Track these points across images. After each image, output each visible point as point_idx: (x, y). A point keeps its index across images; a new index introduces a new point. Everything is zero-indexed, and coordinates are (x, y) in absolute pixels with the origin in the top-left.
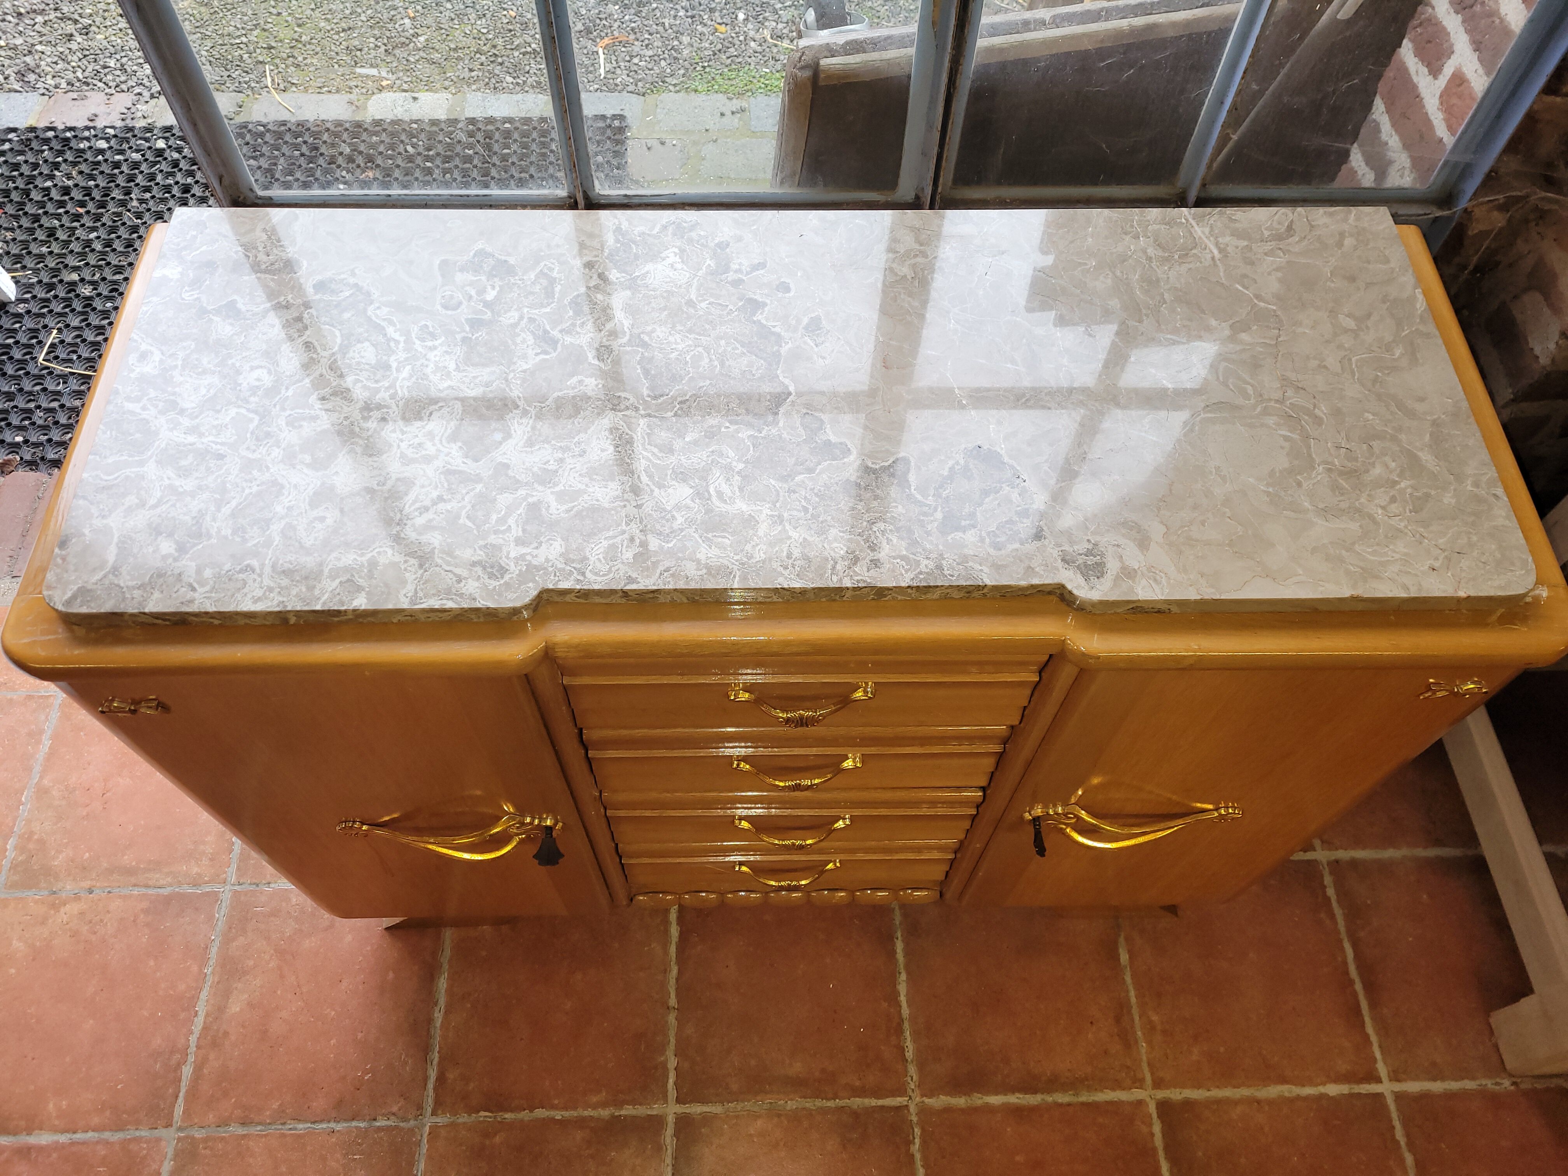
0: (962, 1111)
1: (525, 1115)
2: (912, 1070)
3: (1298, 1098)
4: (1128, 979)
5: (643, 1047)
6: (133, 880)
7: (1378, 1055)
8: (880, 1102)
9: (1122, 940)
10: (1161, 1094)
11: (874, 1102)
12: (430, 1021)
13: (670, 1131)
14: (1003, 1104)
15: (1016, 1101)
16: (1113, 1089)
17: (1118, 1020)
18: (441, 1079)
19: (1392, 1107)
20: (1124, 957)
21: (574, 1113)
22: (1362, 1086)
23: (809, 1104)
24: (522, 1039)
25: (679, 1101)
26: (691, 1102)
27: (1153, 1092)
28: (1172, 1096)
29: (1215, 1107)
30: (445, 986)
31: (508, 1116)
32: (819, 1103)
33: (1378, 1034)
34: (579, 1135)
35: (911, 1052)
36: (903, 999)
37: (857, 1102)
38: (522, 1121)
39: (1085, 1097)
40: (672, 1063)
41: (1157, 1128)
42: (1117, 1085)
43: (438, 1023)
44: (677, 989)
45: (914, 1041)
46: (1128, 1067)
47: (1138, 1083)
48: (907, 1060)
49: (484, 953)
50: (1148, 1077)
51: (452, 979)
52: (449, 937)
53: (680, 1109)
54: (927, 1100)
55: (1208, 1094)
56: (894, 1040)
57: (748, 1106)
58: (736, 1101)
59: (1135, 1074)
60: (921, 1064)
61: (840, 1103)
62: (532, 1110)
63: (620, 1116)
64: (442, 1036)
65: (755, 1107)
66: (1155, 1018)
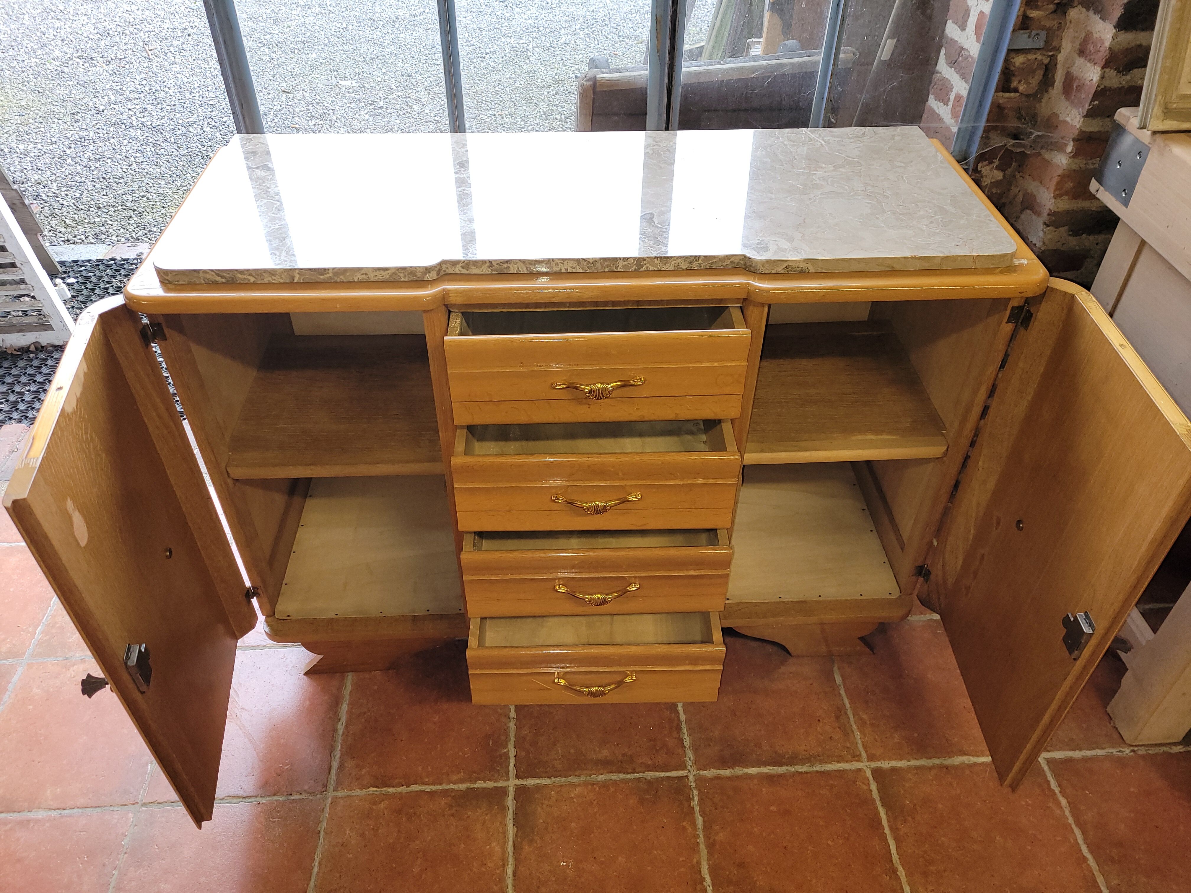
0: (729, 778)
1: (403, 789)
2: (690, 754)
4: (842, 692)
5: (491, 743)
8: (668, 774)
9: (836, 668)
10: (874, 765)
11: (663, 774)
12: (335, 730)
13: (511, 797)
14: (758, 773)
15: (768, 771)
16: (838, 762)
17: (837, 718)
18: (341, 767)
19: (1046, 768)
20: (838, 680)
21: (440, 787)
23: (614, 777)
24: (402, 740)
25: (517, 777)
26: (527, 777)
27: (868, 764)
28: (883, 766)
29: (915, 772)
30: (346, 709)
31: (391, 790)
32: (622, 776)
34: (443, 801)
35: (688, 741)
36: (680, 708)
37: (649, 775)
38: (401, 793)
39: (818, 768)
40: (512, 752)
41: (874, 787)
42: (841, 759)
43: (341, 732)
45: (689, 735)
46: (848, 748)
47: (857, 757)
48: (685, 747)
49: (376, 688)
50: (864, 754)
51: (352, 704)
52: (350, 679)
53: (519, 782)
54: (701, 772)
55: (909, 763)
56: (675, 735)
57: (569, 779)
58: (560, 776)
59: (854, 752)
60: (696, 749)
61: (638, 775)
62: (408, 786)
63: (474, 788)
64: (343, 740)
65: (574, 780)
66: (865, 717)
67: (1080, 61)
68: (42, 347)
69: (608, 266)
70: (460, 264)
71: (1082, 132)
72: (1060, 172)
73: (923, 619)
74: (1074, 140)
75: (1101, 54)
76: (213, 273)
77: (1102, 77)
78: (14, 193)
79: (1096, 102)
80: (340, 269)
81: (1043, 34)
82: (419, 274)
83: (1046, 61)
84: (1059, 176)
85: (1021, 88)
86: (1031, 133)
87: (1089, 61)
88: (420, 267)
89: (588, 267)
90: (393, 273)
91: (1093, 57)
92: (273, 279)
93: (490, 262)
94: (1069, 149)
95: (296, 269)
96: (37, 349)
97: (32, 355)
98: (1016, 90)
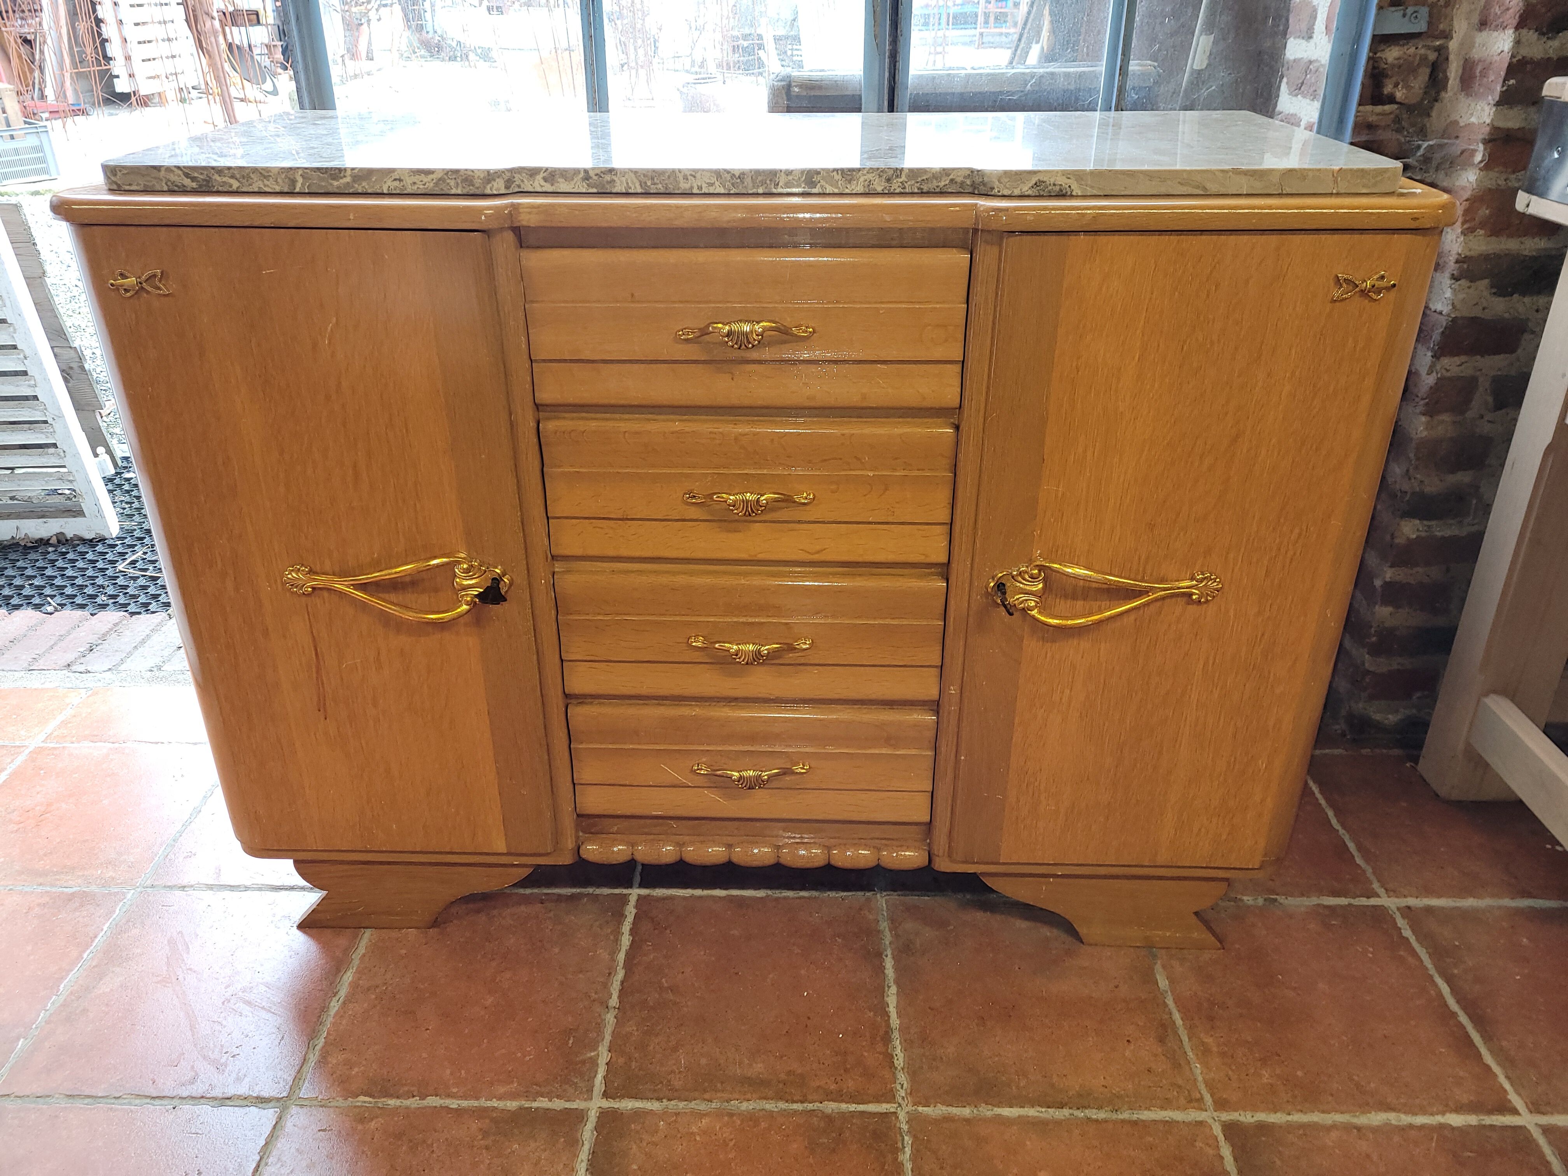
0: (967, 1121)
1: (413, 1103)
2: (902, 1078)
3: (1411, 1126)
4: (1170, 1001)
5: (571, 1042)
6: (41, 880)
7: (1507, 1086)
8: (862, 1108)
9: (1158, 968)
10: (1226, 1116)
11: (853, 1107)
12: (324, 1009)
13: (590, 1125)
14: (1019, 1116)
15: (1037, 1114)
16: (1162, 1108)
17: (1162, 1040)
20: (1163, 983)
21: (475, 1103)
22: (1494, 1118)
23: (770, 1106)
24: (427, 1029)
25: (606, 1095)
26: (622, 1097)
27: (1215, 1114)
28: (1242, 1119)
29: (1301, 1132)
30: (350, 979)
31: (392, 1102)
32: (782, 1105)
33: (1499, 1064)
34: (475, 1125)
35: (901, 1060)
36: (892, 1010)
37: (830, 1107)
38: (407, 1108)
39: (1125, 1115)
40: (604, 1056)
41: (1226, 1151)
42: (1166, 1104)
43: (332, 1012)
44: (620, 991)
45: (905, 1050)
46: (1180, 1087)
47: (1197, 1103)
48: (896, 1068)
49: (403, 952)
50: (1208, 1098)
51: (358, 971)
52: (367, 937)
53: (606, 1104)
54: (920, 1109)
55: (1289, 1118)
56: (880, 1047)
57: (693, 1105)
58: (680, 1099)
59: (1190, 1095)
60: (913, 1073)
61: (810, 1106)
62: (423, 1098)
63: (531, 1108)
64: (333, 1024)
65: (702, 1106)
66: (1209, 1040)
67: (1481, 37)
68: (67, 540)
69: (763, 183)
70: (542, 175)
71: (1495, 129)
72: (1467, 194)
73: (1307, 903)
74: (1486, 142)
75: (1511, 11)
76: (180, 172)
77: (1518, 42)
78: (72, 352)
79: (1512, 82)
80: (361, 170)
81: (1424, 11)
82: (478, 182)
83: (1432, 56)
84: (1466, 200)
85: (1399, 95)
86: (1419, 147)
87: (1496, 29)
88: (479, 170)
89: (733, 184)
90: (440, 179)
91: (1501, 20)
92: (265, 186)
93: (586, 171)
94: (1478, 157)
95: (298, 168)
96: (59, 541)
97: (50, 549)
98: (1391, 100)
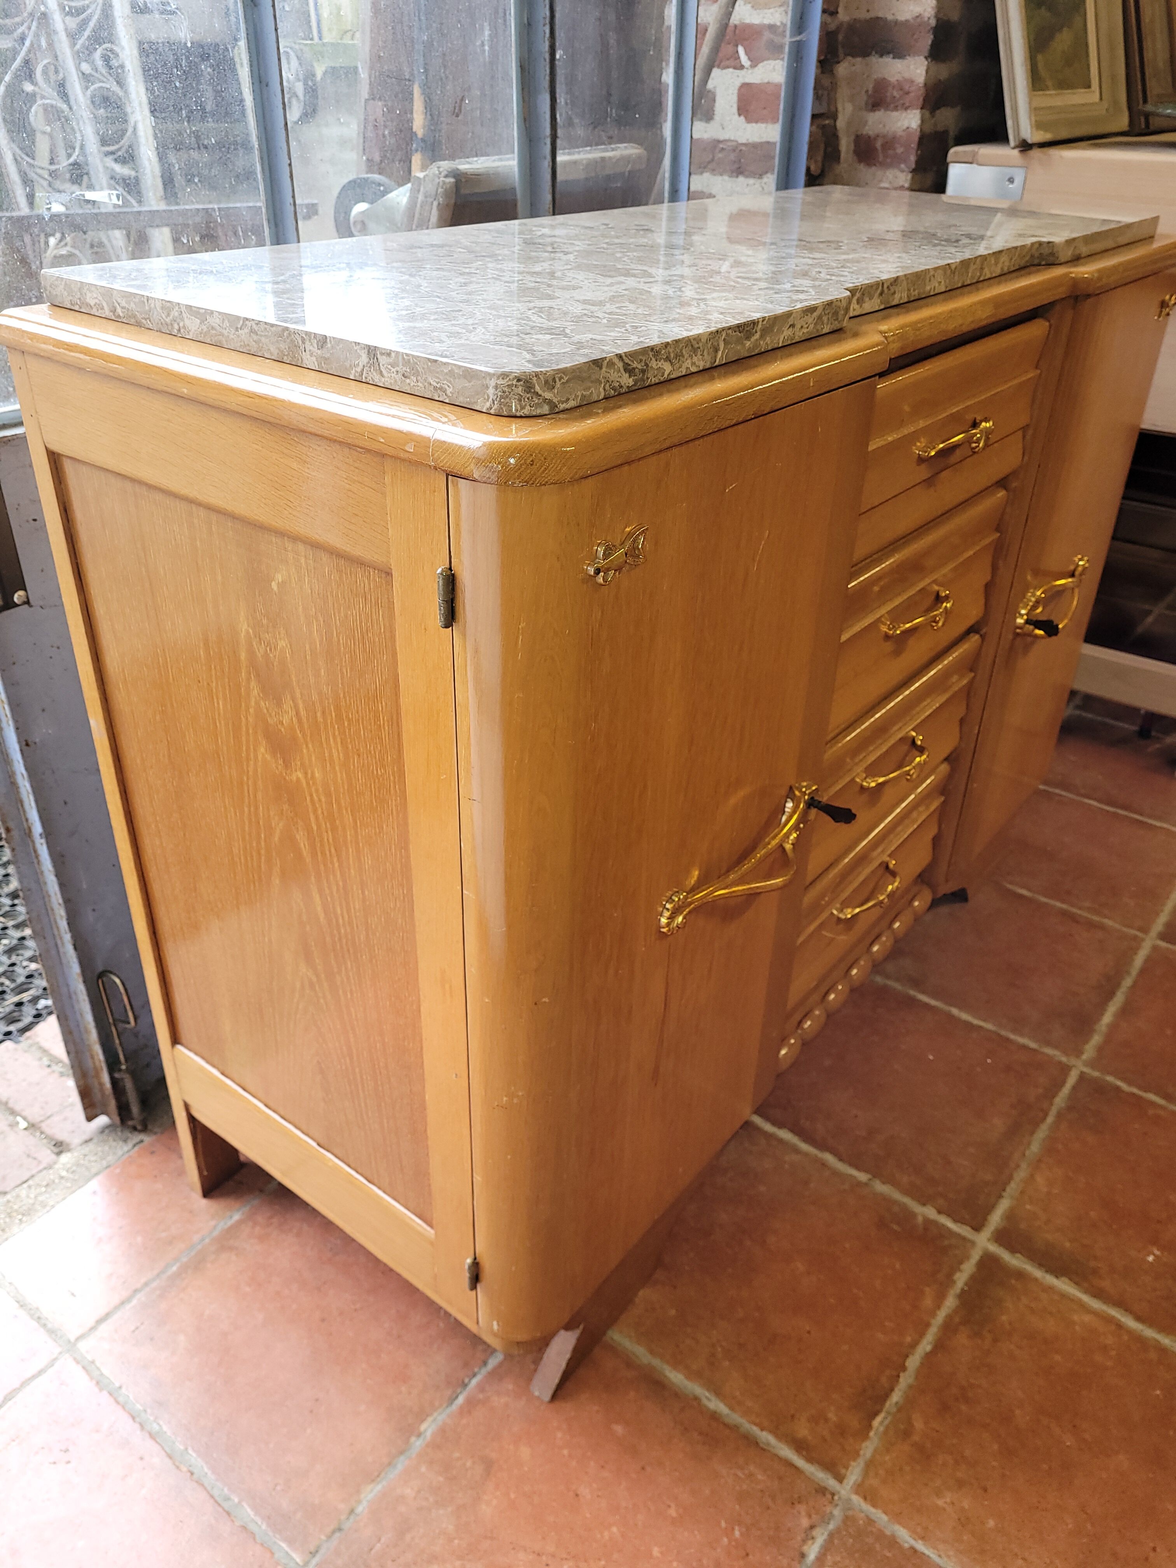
0: (1106, 1042)
1: (906, 1380)
2: (1048, 1051)
4: (1045, 900)
5: (896, 1227)
8: (1069, 1085)
9: (1008, 886)
10: (1154, 934)
11: (1066, 1090)
12: (714, 1416)
13: (1006, 1256)
14: (1114, 1016)
15: (1115, 1007)
16: (1136, 954)
18: (800, 1446)
20: (1024, 892)
21: (934, 1329)
23: (1042, 1134)
24: (809, 1332)
25: (977, 1228)
26: (985, 1219)
27: (1149, 936)
28: (1159, 929)
30: (680, 1376)
31: (896, 1397)
32: (1045, 1126)
34: (963, 1339)
35: (1030, 1043)
36: (976, 1022)
37: (1060, 1101)
38: (910, 1387)
39: (1134, 971)
40: (930, 1212)
42: (1132, 951)
43: (725, 1410)
44: (851, 1166)
45: (1021, 1036)
46: (1121, 938)
47: (1137, 939)
48: (1038, 1050)
49: (673, 1311)
50: (1136, 932)
51: (677, 1362)
53: (987, 1233)
54: (1084, 1057)
56: (1013, 1046)
57: (1017, 1179)
58: (1007, 1184)
59: (1130, 938)
60: (1047, 1043)
61: (1053, 1112)
62: (904, 1368)
63: (962, 1289)
64: (745, 1414)
65: (1021, 1174)
66: (1086, 904)
67: (875, 116)
75: (912, 95)
77: (925, 119)
87: (896, 109)
91: (901, 102)
